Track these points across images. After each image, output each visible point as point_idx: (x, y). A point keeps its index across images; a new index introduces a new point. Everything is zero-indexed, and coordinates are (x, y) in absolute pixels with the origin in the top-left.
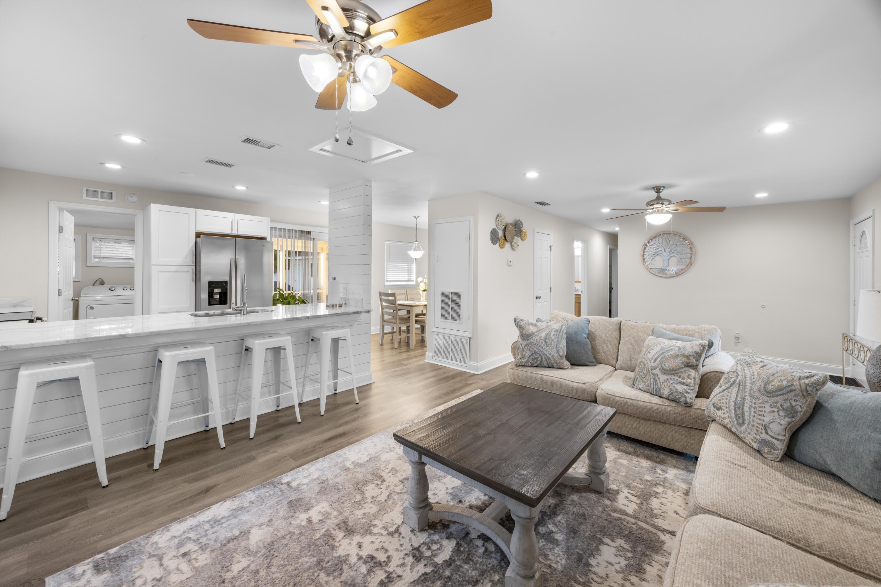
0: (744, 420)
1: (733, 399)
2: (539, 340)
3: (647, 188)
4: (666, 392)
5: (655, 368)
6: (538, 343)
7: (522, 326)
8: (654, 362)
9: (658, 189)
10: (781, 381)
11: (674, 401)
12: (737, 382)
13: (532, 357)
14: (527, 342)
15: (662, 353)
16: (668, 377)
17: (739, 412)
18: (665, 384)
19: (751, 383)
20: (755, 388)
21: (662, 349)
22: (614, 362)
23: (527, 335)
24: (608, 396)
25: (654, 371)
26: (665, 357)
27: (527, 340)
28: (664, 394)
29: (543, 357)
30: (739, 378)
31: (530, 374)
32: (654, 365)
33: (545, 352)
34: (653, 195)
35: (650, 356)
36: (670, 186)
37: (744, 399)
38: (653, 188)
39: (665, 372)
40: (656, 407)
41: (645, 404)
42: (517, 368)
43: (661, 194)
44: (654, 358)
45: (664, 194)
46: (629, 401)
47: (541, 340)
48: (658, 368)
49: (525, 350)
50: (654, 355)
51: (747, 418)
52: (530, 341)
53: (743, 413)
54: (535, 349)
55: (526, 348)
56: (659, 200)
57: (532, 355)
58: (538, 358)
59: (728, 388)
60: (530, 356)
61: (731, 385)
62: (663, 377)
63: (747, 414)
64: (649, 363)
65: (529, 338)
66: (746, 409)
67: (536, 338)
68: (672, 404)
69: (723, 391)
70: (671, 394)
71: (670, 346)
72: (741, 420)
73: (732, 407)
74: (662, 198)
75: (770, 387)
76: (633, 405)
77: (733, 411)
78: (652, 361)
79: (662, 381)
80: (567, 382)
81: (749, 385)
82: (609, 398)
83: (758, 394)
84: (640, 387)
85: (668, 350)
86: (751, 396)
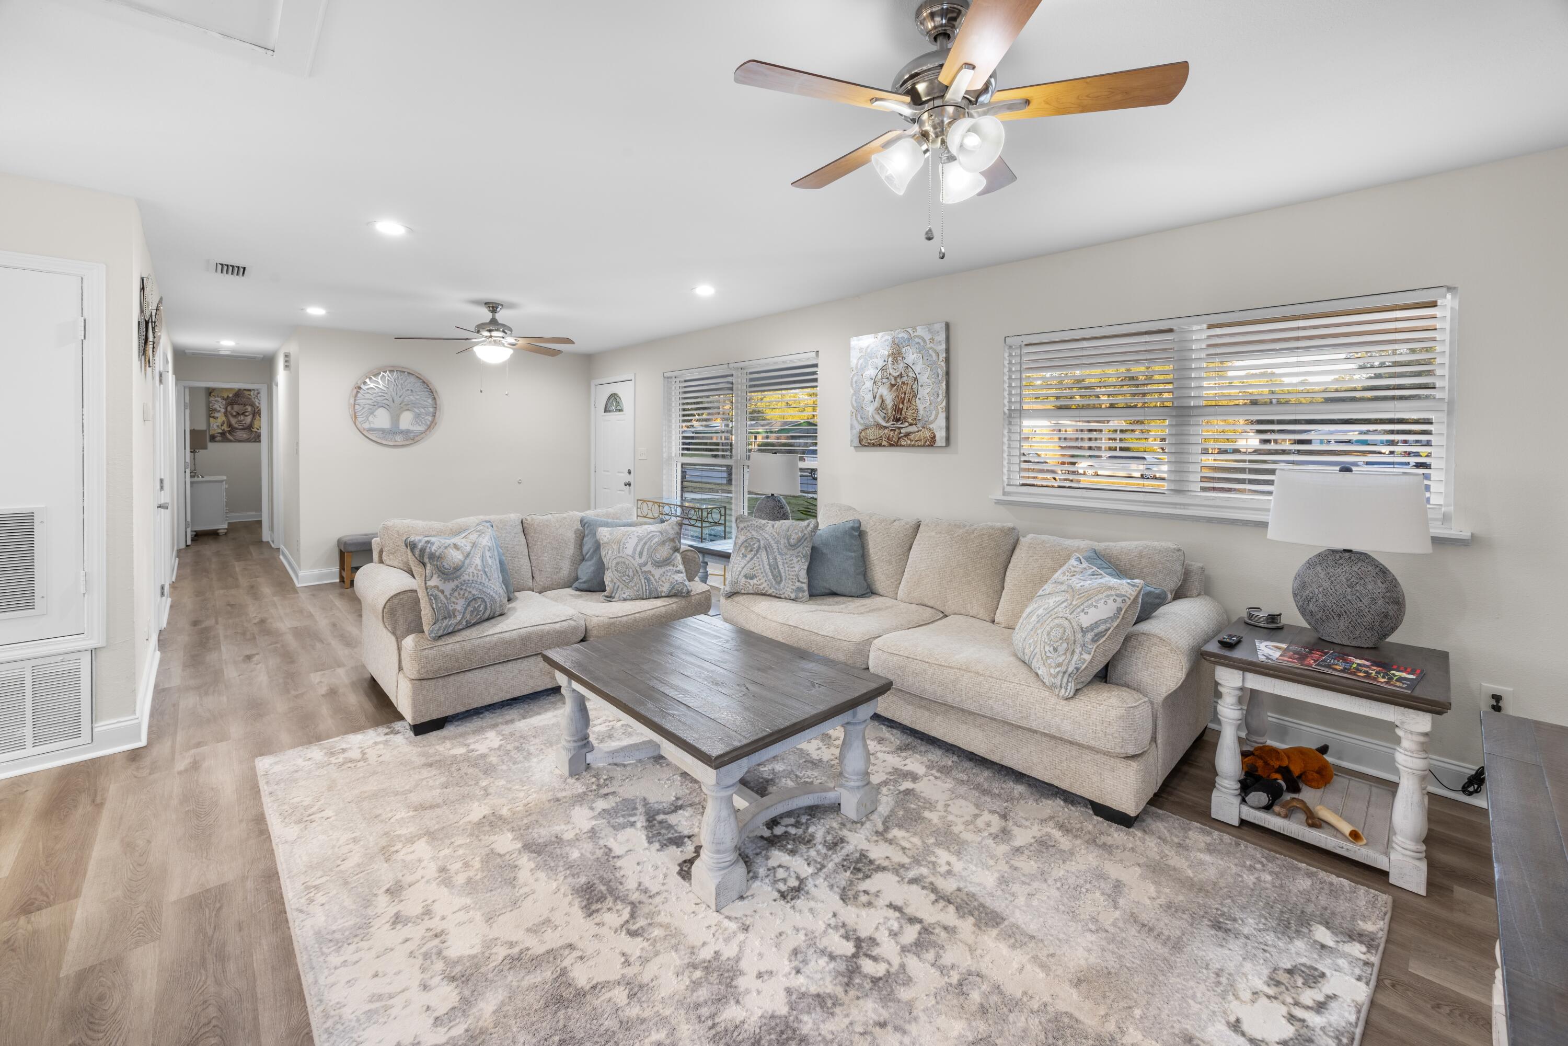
0: (781, 577)
1: (766, 563)
2: (475, 572)
3: (477, 302)
4: (665, 589)
5: (645, 564)
6: (475, 578)
7: (437, 554)
8: (640, 557)
9: (493, 307)
10: (796, 533)
11: (675, 595)
12: (762, 546)
13: (470, 609)
14: (456, 583)
15: (645, 543)
16: (664, 569)
17: (776, 572)
18: (663, 579)
19: (776, 543)
20: (781, 546)
21: (640, 539)
22: (530, 584)
23: (454, 568)
24: (613, 620)
25: (643, 569)
26: (651, 547)
27: (457, 578)
28: (662, 592)
29: (487, 600)
30: (762, 542)
31: (477, 642)
32: (642, 561)
33: (488, 591)
34: (486, 315)
35: (629, 551)
36: (511, 306)
37: (775, 559)
38: (486, 304)
39: (659, 564)
40: (663, 609)
41: (653, 611)
42: (440, 643)
43: (497, 316)
44: (637, 552)
45: (501, 316)
46: (638, 615)
47: (479, 570)
48: (649, 563)
49: (453, 599)
50: (635, 549)
51: (783, 574)
52: (463, 578)
53: (779, 572)
54: (474, 592)
55: (456, 594)
56: (494, 324)
57: (468, 605)
58: (479, 606)
59: (755, 555)
60: (466, 609)
61: (758, 551)
62: (657, 573)
63: (782, 571)
64: (632, 560)
65: (458, 573)
66: (781, 567)
67: (471, 570)
68: (674, 600)
69: (752, 559)
70: (673, 588)
71: (649, 533)
72: (778, 578)
73: (768, 570)
74: (500, 322)
75: (792, 541)
76: (643, 619)
77: (770, 574)
78: (637, 556)
79: (657, 577)
80: (547, 627)
81: (775, 546)
82: (613, 624)
83: (785, 550)
84: (625, 596)
85: (649, 539)
86: (781, 554)
